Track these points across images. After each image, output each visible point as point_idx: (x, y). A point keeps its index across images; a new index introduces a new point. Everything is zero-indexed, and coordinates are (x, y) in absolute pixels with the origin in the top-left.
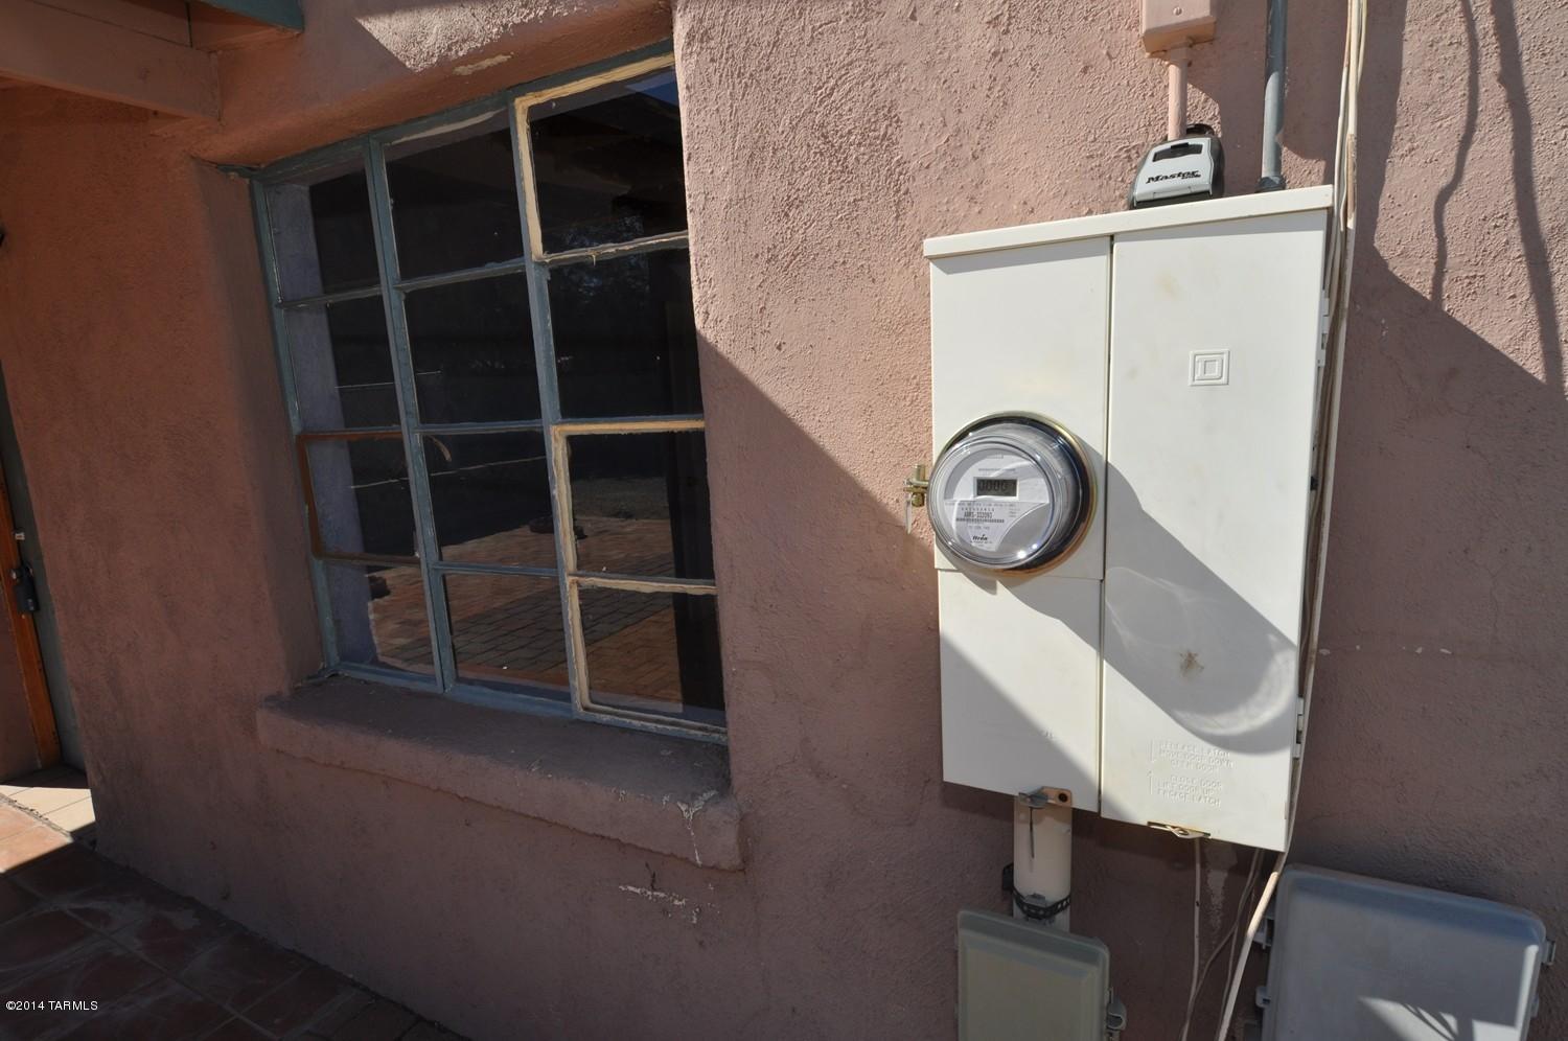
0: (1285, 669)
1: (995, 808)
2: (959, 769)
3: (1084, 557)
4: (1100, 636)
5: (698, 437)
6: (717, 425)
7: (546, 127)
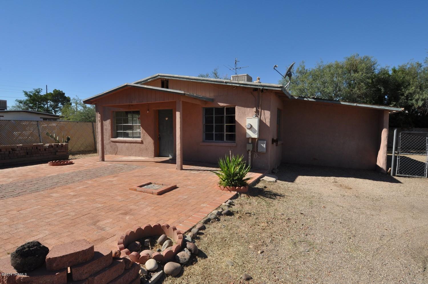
0: (257, 132)
1: (248, 138)
2: (247, 137)
3: (251, 129)
4: (252, 131)
5: (235, 125)
6: (236, 124)
7: (226, 108)
